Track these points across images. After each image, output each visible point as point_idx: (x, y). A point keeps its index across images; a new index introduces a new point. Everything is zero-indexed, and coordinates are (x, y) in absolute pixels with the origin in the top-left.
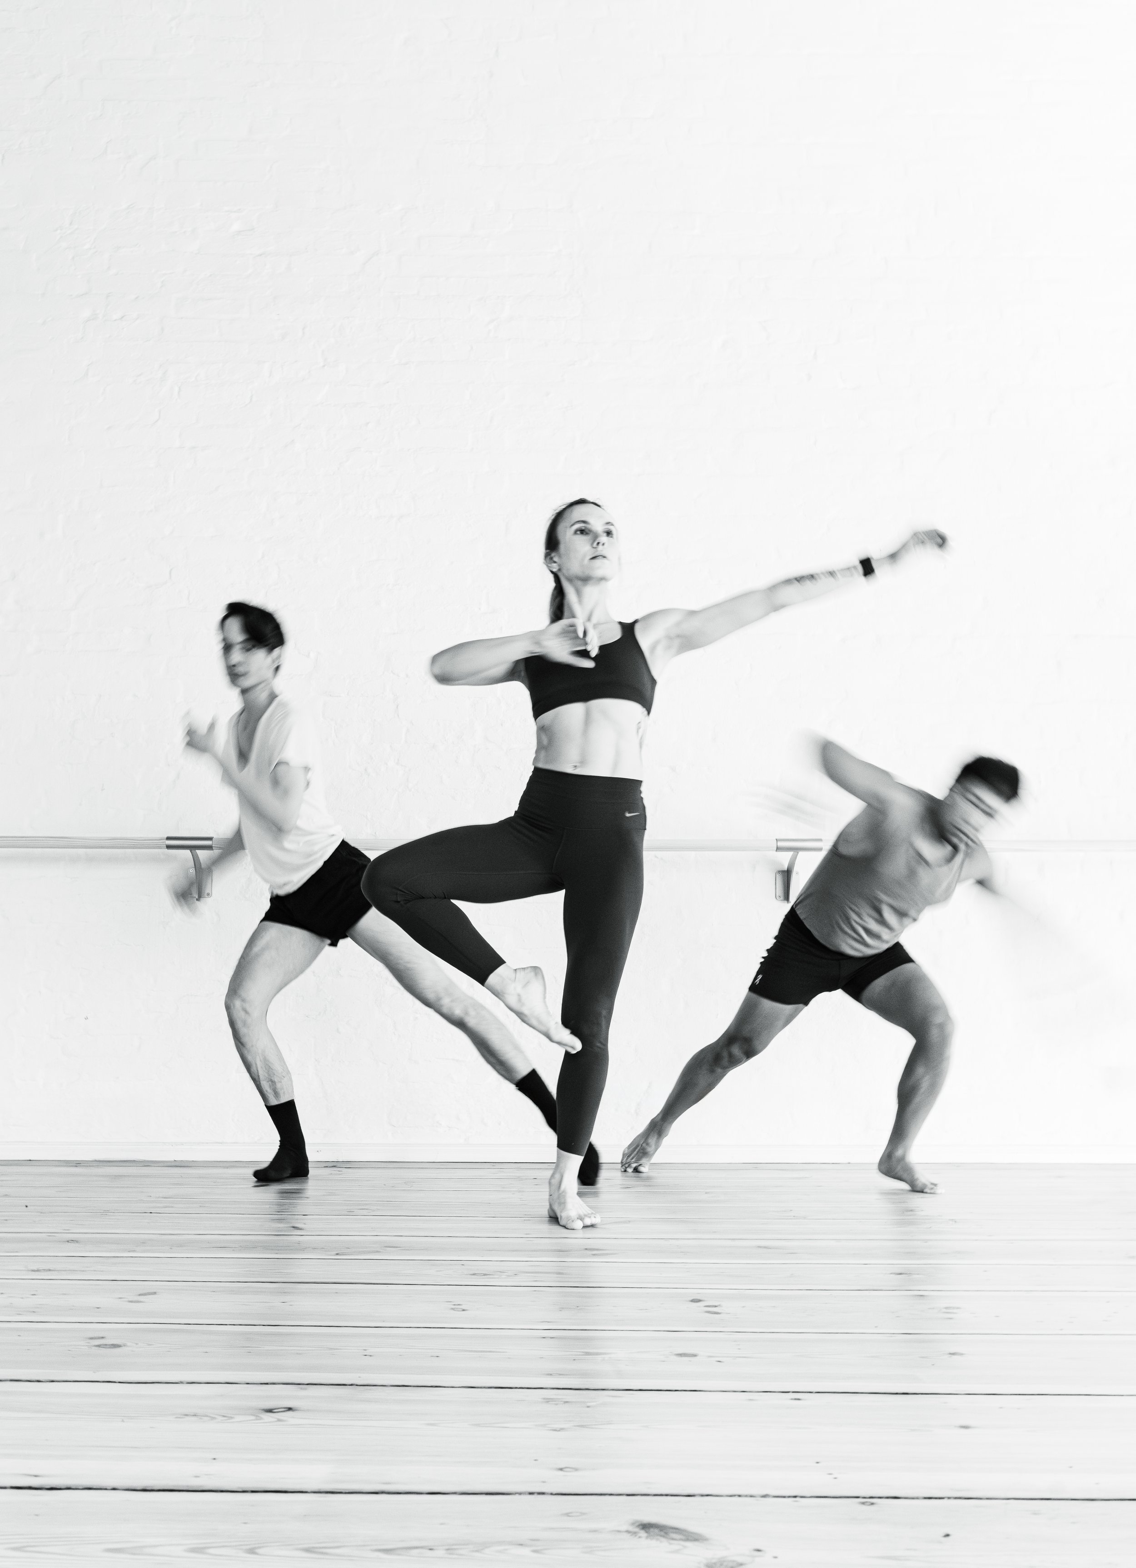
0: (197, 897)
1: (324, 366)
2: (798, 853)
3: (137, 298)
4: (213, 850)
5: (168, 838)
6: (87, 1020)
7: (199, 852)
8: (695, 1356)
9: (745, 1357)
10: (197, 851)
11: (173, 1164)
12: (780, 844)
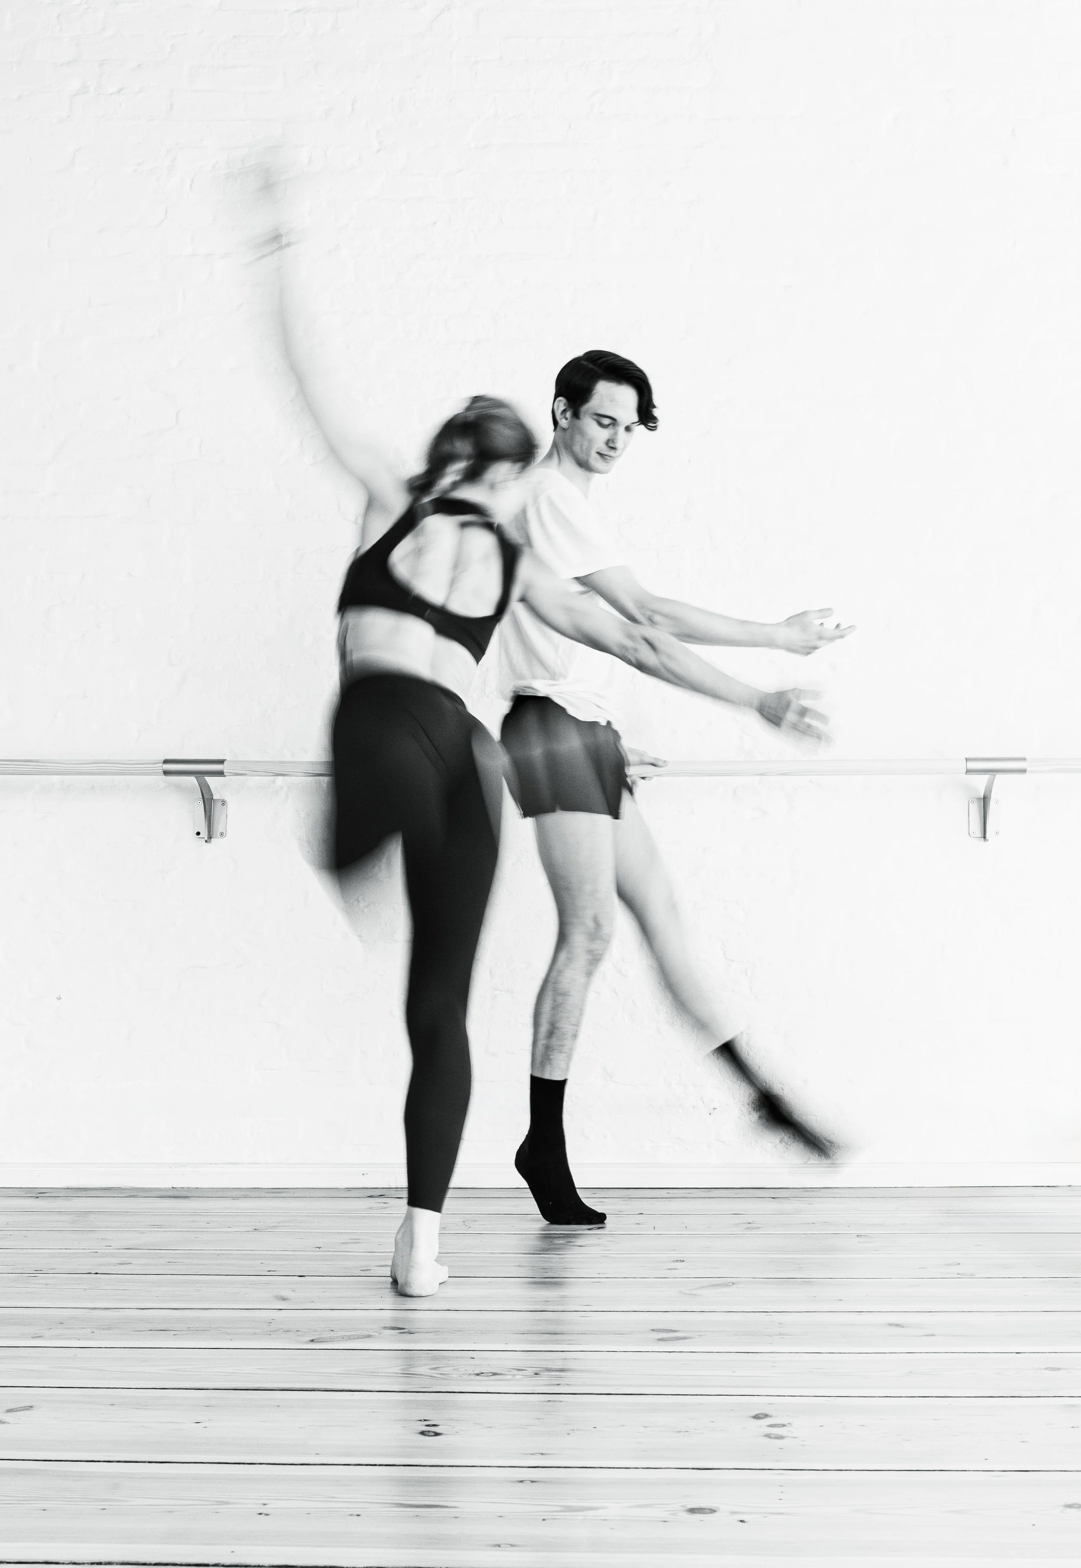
0: (206, 839)
1: (379, 151)
2: (995, 776)
3: (139, 66)
4: (225, 776)
5: (166, 762)
6: (60, 1000)
7: (209, 780)
8: (712, 1511)
9: (782, 1514)
10: (206, 778)
11: (171, 1194)
12: (972, 765)
